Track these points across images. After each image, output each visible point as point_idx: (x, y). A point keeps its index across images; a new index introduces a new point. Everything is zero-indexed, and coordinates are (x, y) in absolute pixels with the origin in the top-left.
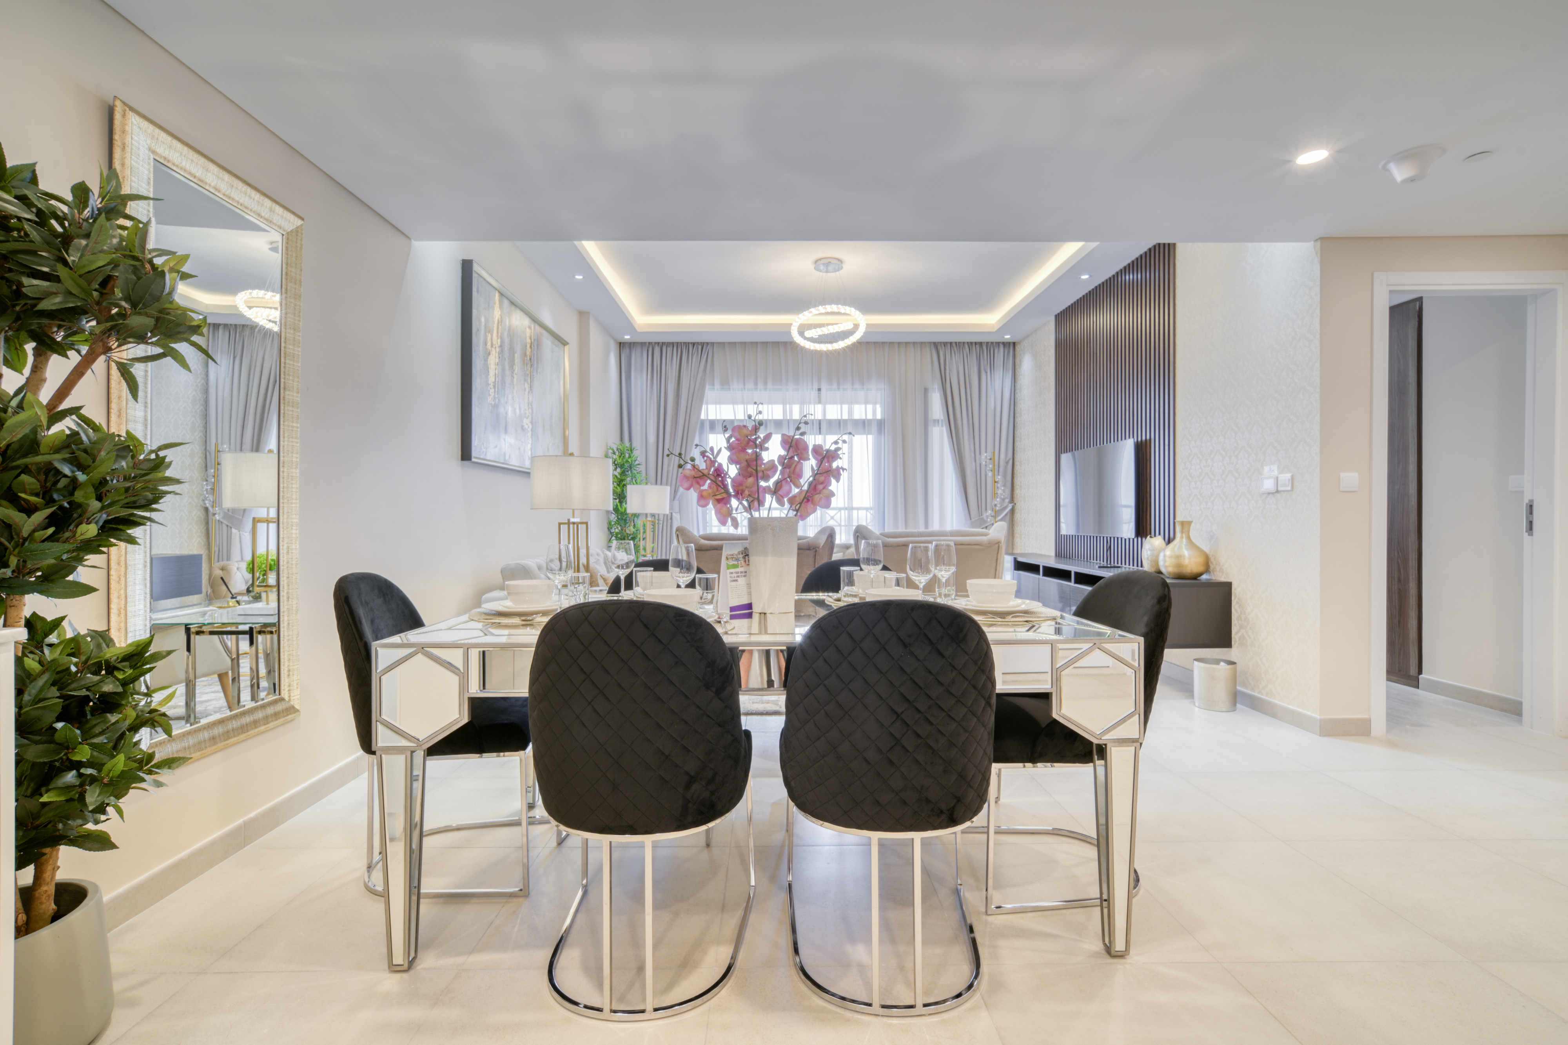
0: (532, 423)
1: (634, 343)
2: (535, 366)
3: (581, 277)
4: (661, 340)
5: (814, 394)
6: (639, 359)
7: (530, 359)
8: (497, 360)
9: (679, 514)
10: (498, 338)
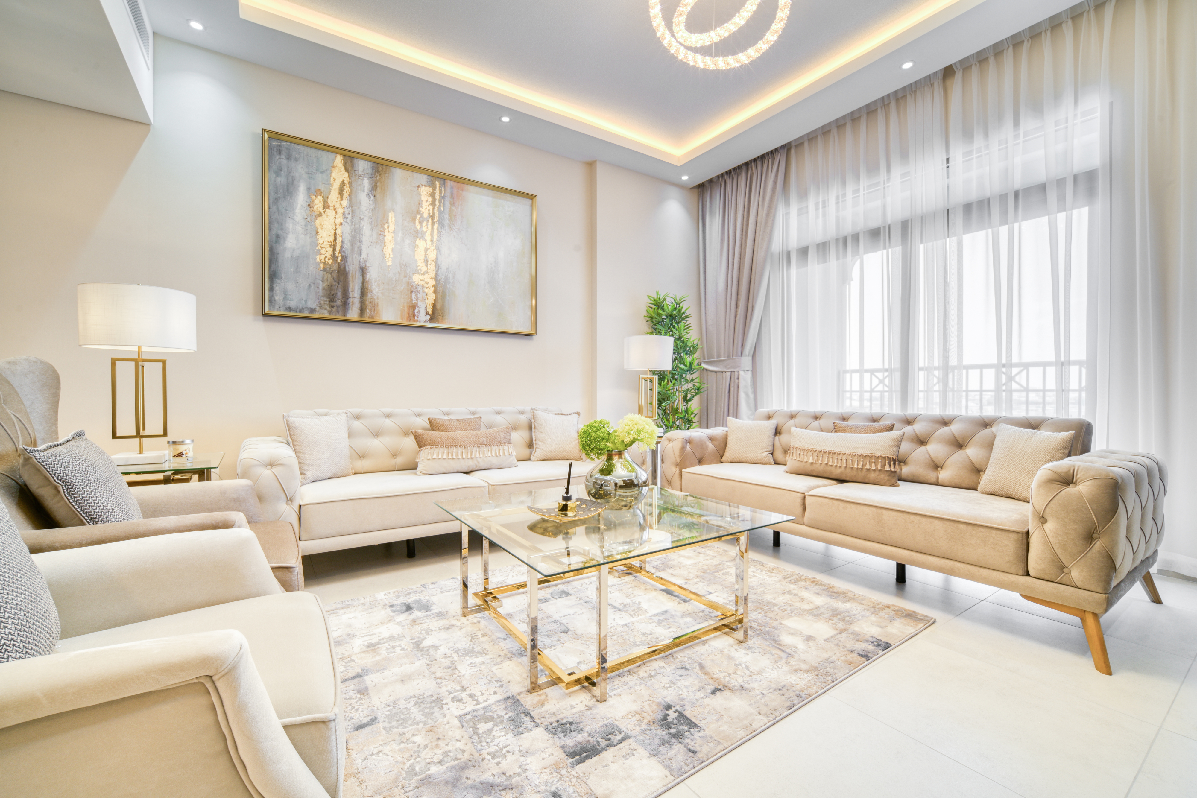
2: (447, 221)
7: (433, 217)
8: (340, 220)
9: (750, 372)
10: (342, 199)
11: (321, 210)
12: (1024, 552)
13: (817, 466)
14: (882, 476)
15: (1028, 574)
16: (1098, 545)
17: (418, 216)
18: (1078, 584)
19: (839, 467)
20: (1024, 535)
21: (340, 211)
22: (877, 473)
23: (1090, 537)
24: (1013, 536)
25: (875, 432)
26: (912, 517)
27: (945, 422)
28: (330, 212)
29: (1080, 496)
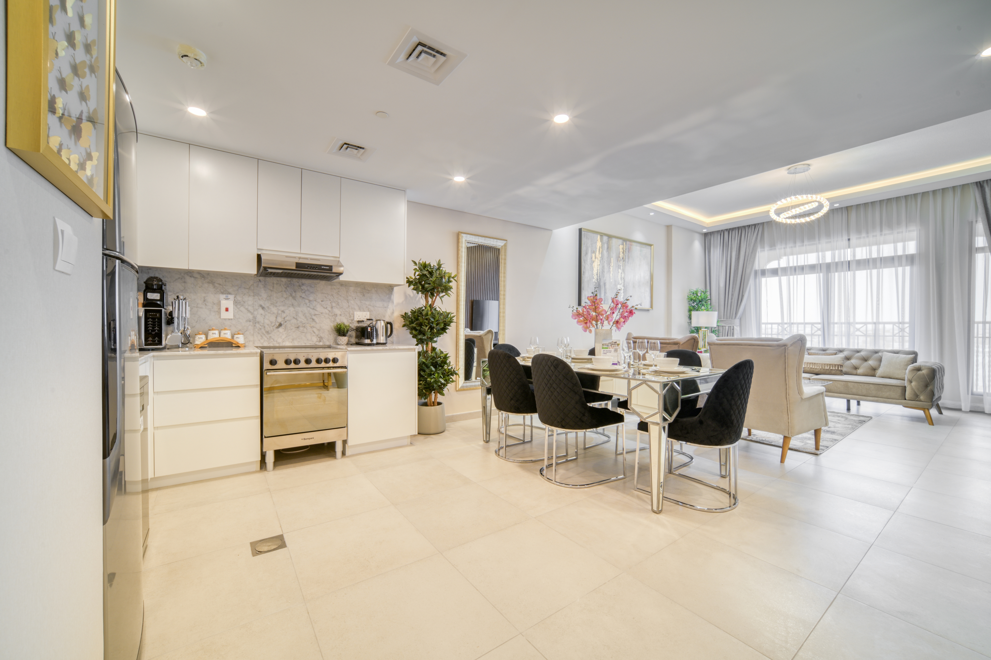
0: (624, 286)
1: (713, 232)
2: (627, 260)
3: (653, 214)
4: (728, 227)
5: (845, 242)
6: (716, 241)
7: (623, 258)
8: (599, 263)
9: (739, 327)
10: (599, 254)
11: (594, 259)
12: (904, 393)
13: (807, 368)
14: (838, 372)
15: (906, 399)
16: (929, 388)
17: (619, 259)
18: (923, 400)
19: (818, 368)
20: (904, 387)
21: (599, 259)
22: (835, 370)
23: (926, 386)
24: (901, 388)
25: (829, 355)
26: (861, 384)
27: (858, 351)
28: (597, 260)
29: (923, 374)
